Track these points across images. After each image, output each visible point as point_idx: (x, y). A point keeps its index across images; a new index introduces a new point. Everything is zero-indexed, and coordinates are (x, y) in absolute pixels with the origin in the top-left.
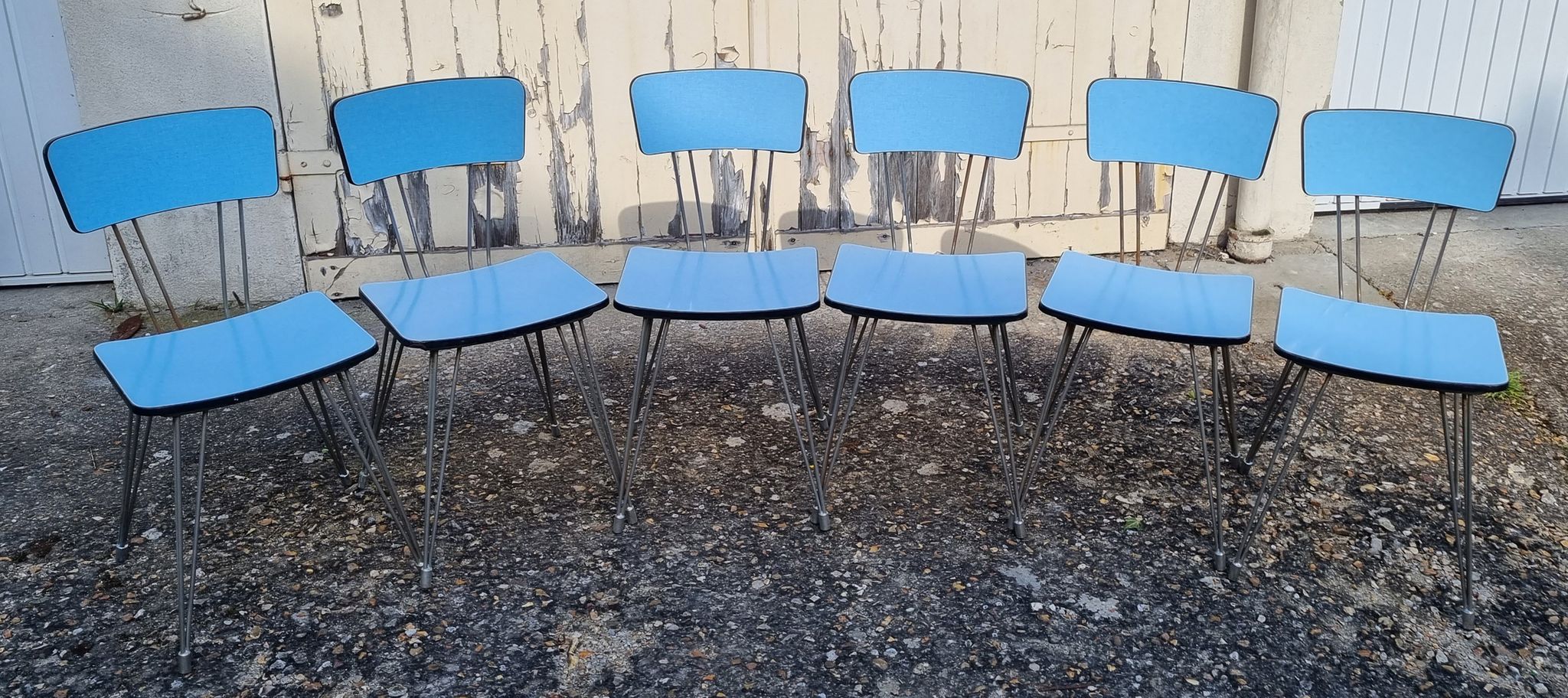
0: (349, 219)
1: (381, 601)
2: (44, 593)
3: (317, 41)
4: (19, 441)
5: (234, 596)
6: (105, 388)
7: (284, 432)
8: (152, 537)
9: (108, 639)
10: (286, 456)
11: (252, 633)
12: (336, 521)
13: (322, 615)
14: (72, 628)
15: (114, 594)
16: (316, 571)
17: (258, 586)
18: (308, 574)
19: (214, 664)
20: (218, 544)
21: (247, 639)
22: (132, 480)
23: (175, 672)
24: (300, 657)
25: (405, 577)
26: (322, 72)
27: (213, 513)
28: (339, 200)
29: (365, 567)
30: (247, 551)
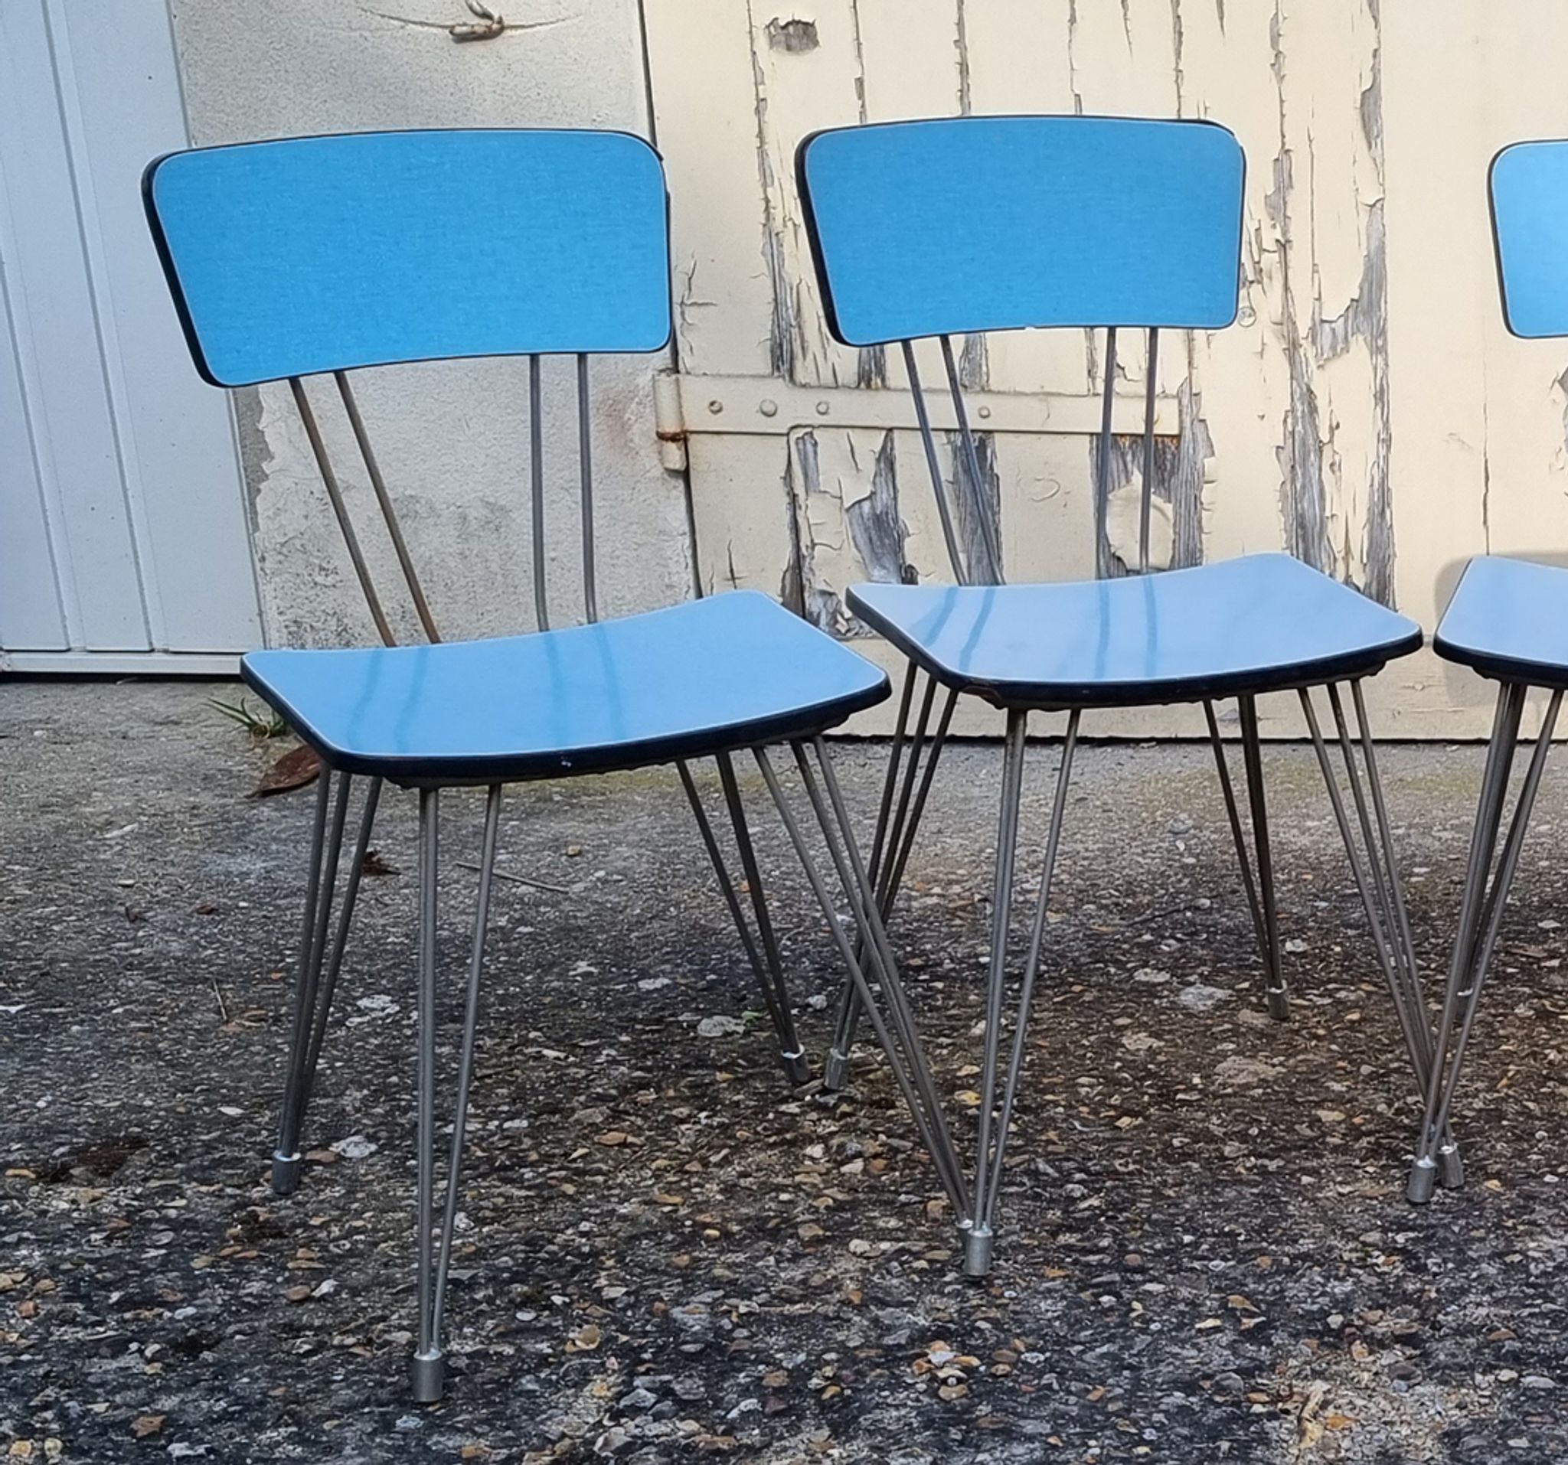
0: (814, 545)
1: (873, 1298)
2: (109, 1240)
3: (757, 111)
4: (52, 961)
5: (540, 1269)
6: (247, 874)
7: (656, 976)
8: (354, 1152)
9: (255, 1331)
10: (659, 1021)
11: (580, 1338)
12: (773, 1146)
13: (740, 1316)
14: (173, 1306)
15: (268, 1250)
16: (727, 1235)
17: (595, 1253)
18: (708, 1239)
19: (493, 1392)
20: (506, 1174)
21: (569, 1348)
22: (308, 1046)
23: (405, 1400)
24: (689, 1386)
25: (929, 1255)
26: (765, 186)
27: (493, 1115)
28: (794, 497)
29: (839, 1236)
30: (570, 1189)
